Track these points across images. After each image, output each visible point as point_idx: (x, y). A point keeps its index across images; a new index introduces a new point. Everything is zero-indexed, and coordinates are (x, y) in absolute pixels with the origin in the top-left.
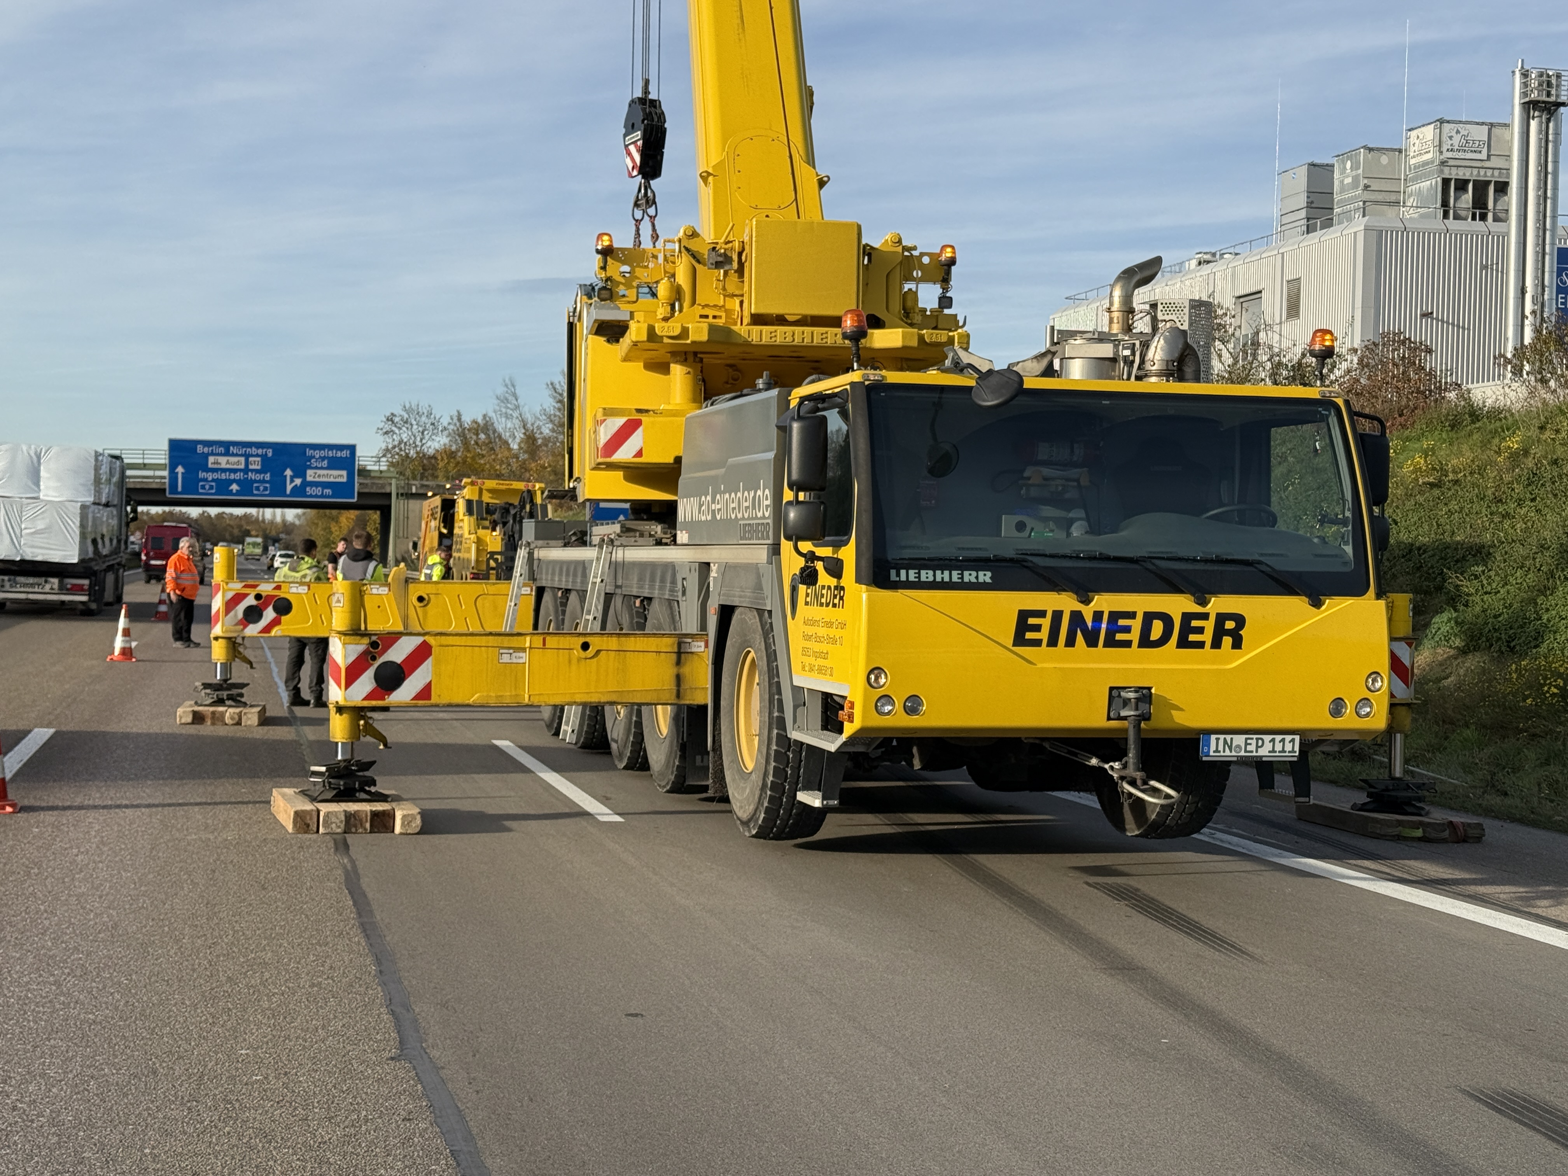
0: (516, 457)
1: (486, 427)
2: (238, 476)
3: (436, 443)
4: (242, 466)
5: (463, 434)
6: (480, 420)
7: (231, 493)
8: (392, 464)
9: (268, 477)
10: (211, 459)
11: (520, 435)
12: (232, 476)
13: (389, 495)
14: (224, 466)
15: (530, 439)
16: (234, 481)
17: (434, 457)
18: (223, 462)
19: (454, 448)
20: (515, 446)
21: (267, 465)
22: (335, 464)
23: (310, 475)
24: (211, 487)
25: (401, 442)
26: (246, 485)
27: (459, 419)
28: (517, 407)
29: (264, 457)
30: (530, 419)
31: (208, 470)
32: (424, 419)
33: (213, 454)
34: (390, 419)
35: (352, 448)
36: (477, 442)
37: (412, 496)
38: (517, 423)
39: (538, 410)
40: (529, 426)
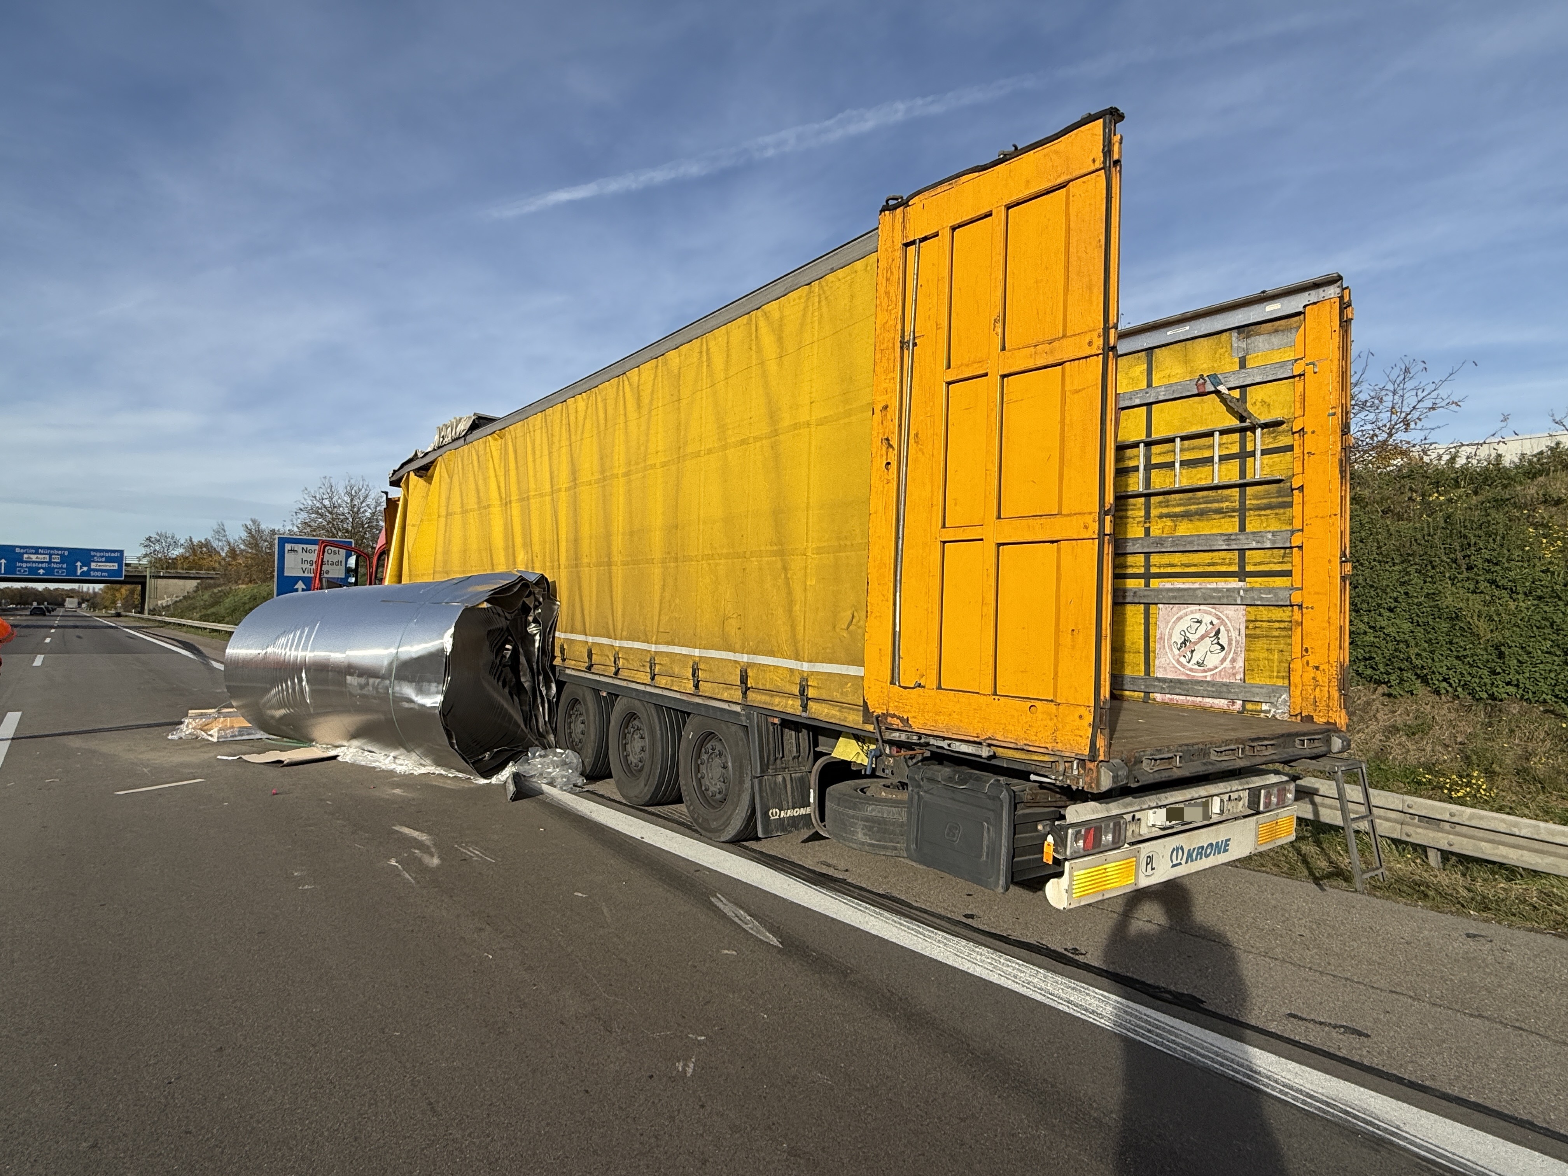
0: (224, 559)
1: (207, 544)
2: (44, 565)
3: (176, 552)
4: (48, 560)
5: (193, 548)
6: (203, 541)
7: (39, 574)
8: (150, 562)
9: (65, 566)
10: (25, 556)
11: (226, 549)
12: (40, 565)
13: (145, 577)
14: (34, 559)
15: (233, 553)
16: (42, 568)
17: (175, 559)
18: (34, 557)
19: (187, 554)
20: (223, 554)
21: (63, 560)
22: (109, 560)
23: (93, 565)
24: (25, 571)
25: (155, 550)
26: (50, 571)
27: (191, 540)
28: (225, 536)
29: (62, 556)
30: (232, 541)
31: (23, 562)
32: (169, 540)
33: (26, 553)
34: (149, 539)
35: (122, 552)
36: (201, 552)
37: (160, 577)
38: (225, 543)
39: (237, 538)
40: (232, 545)
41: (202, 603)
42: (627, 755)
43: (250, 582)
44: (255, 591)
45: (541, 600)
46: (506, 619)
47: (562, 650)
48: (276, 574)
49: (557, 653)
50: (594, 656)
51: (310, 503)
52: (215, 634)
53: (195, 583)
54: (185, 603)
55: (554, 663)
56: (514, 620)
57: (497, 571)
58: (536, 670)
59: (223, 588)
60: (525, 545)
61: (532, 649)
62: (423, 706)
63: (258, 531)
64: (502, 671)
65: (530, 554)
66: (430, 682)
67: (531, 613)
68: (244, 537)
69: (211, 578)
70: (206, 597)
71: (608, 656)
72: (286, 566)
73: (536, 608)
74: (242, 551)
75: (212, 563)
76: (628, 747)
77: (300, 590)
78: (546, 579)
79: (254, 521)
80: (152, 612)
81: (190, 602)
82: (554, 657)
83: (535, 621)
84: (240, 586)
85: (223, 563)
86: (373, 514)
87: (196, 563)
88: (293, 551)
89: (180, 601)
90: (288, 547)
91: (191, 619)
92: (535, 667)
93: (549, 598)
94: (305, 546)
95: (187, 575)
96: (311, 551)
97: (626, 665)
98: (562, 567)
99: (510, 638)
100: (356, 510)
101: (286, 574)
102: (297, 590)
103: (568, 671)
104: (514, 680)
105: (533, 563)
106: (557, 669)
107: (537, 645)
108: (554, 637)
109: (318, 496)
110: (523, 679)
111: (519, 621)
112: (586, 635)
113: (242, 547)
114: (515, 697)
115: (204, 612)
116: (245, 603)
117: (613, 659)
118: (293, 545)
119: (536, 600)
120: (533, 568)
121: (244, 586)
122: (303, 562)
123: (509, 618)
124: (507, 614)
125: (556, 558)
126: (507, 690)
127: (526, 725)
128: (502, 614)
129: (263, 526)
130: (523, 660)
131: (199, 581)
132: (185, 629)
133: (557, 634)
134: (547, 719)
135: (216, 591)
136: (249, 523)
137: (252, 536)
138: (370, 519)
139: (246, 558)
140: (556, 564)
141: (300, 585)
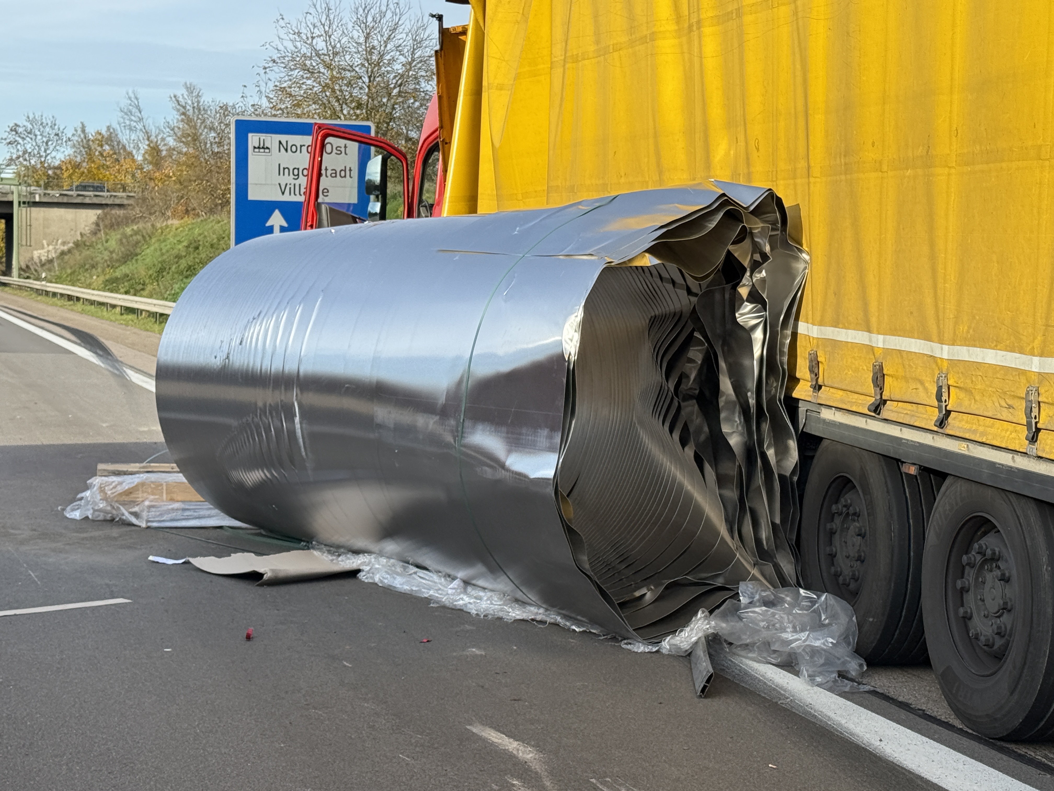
0: (141, 167)
1: (111, 137)
3: (60, 155)
5: (87, 146)
6: (104, 132)
8: (18, 174)
11: (144, 146)
13: (11, 203)
17: (59, 167)
19: (78, 159)
20: (140, 158)
25: (25, 152)
27: (84, 130)
28: (141, 119)
30: (153, 130)
32: (48, 129)
34: (14, 129)
36: (101, 154)
37: (36, 204)
38: (141, 135)
39: (161, 123)
40: (153, 138)
41: (106, 255)
42: (967, 618)
43: (187, 212)
44: (197, 231)
45: (767, 249)
46: (689, 292)
47: (814, 366)
48: (233, 197)
49: (802, 371)
50: (888, 381)
51: (290, 46)
52: (130, 317)
53: (91, 215)
54: (77, 256)
55: (795, 395)
56: (708, 294)
57: (669, 185)
58: (753, 410)
59: (141, 225)
60: (730, 124)
61: (746, 362)
62: (521, 476)
63: (198, 109)
64: (679, 408)
65: (742, 144)
66: (536, 426)
67: (746, 280)
68: (173, 123)
69: (121, 206)
70: (113, 244)
71: (922, 383)
72: (249, 182)
73: (756, 266)
74: (171, 150)
75: (121, 177)
76: (970, 598)
77: (277, 229)
78: (779, 202)
79: (190, 89)
80: (25, 271)
81: (86, 253)
82: (794, 380)
83: (754, 297)
84: (170, 222)
85: (138, 175)
86: (409, 65)
87: (94, 177)
88: (262, 148)
89: (69, 251)
90: (253, 139)
91: (89, 286)
92: (752, 402)
93: (786, 245)
94: (284, 138)
95: (79, 200)
96: (295, 149)
97: (967, 405)
98: (816, 171)
99: (697, 334)
100: (375, 57)
101: (251, 197)
102: (270, 230)
103: (826, 414)
104: (706, 429)
105: (748, 163)
106: (802, 408)
107: (757, 352)
108: (795, 335)
109: (303, 31)
110: (725, 429)
111: (718, 296)
112: (869, 331)
113: (171, 142)
114: (707, 467)
115: (110, 274)
116: (179, 257)
117: (934, 390)
118: (263, 136)
119: (756, 248)
120: (749, 176)
121: (175, 222)
122: (281, 170)
123: (695, 289)
124: (690, 281)
125: (801, 151)
126: (689, 452)
127: (731, 531)
128: (678, 279)
129: (207, 99)
130: (726, 385)
131: (99, 212)
132: (79, 306)
133: (802, 328)
134: (778, 521)
135: (128, 231)
136: (181, 92)
137: (188, 120)
138: (402, 76)
139: (179, 164)
140: (802, 164)
141: (277, 220)
